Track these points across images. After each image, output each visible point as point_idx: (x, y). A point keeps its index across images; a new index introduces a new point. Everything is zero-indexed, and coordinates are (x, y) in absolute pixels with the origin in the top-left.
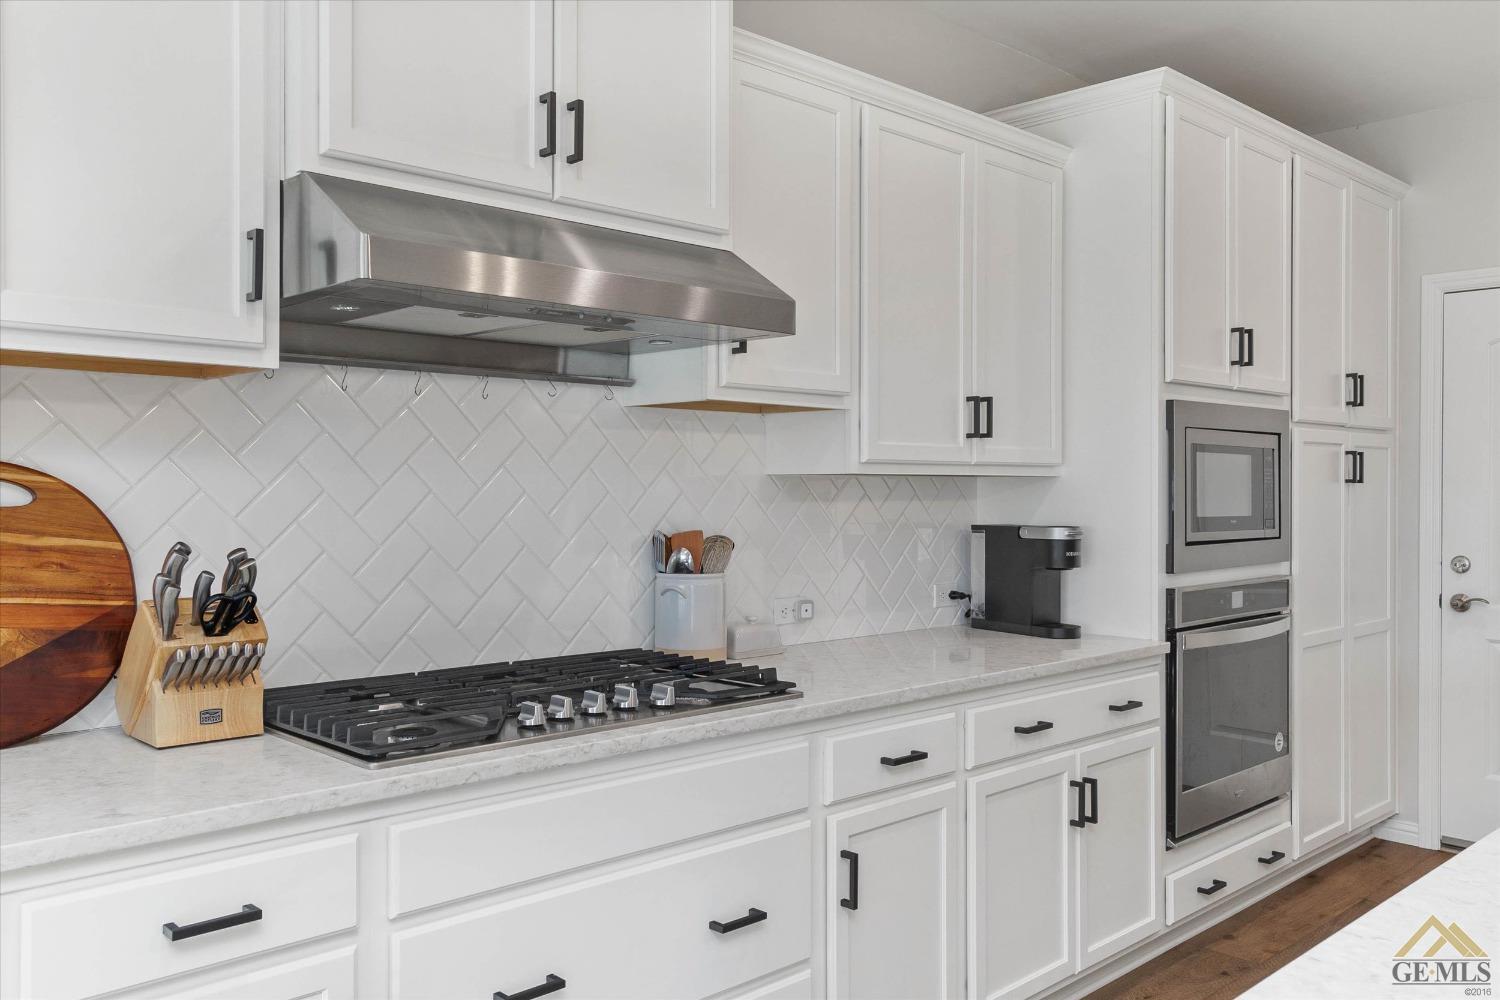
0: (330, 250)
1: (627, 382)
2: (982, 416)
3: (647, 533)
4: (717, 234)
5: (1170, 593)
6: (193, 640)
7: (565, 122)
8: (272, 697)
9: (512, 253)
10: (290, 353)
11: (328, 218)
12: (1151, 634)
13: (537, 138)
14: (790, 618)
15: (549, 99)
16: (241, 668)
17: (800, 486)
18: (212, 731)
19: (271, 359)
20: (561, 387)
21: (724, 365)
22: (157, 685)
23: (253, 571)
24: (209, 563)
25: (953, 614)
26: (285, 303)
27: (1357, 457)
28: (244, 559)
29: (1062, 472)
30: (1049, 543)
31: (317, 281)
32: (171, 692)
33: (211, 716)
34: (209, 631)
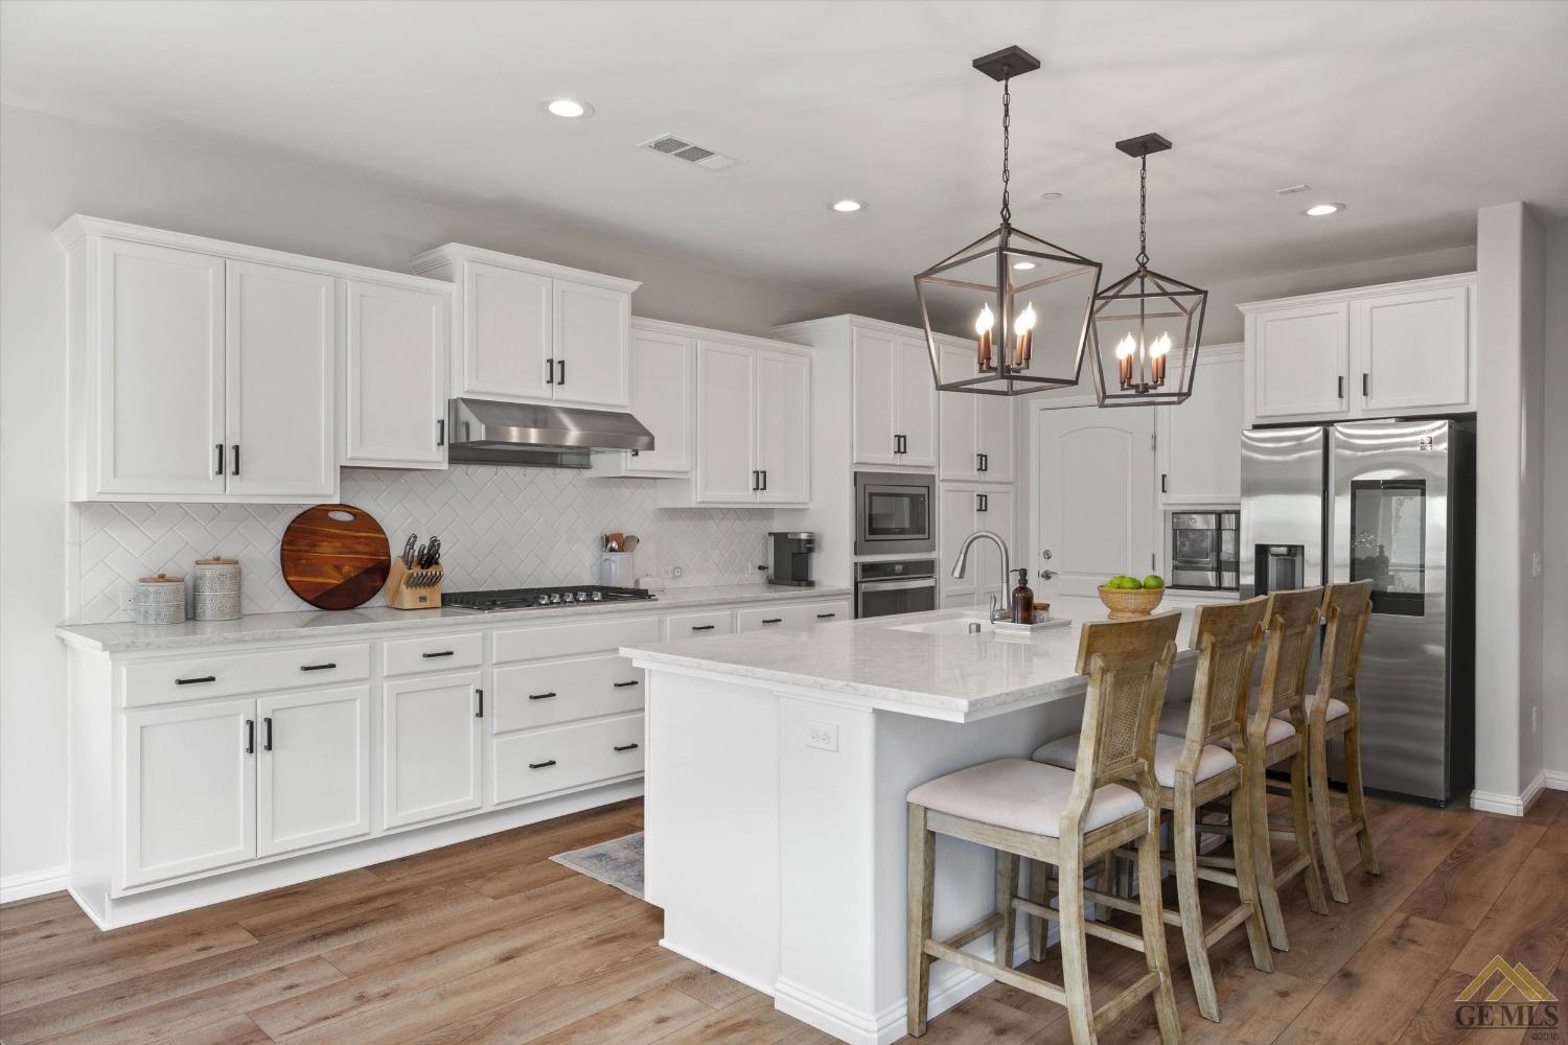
0: (467, 426)
1: (588, 467)
2: (761, 480)
3: (598, 534)
4: (624, 407)
5: (856, 564)
6: (417, 571)
7: (557, 368)
8: (444, 597)
9: (535, 427)
10: (453, 460)
11: (466, 414)
12: (847, 583)
13: (546, 376)
14: (670, 575)
15: (551, 361)
16: (433, 581)
17: (674, 513)
18: (424, 605)
19: (445, 466)
20: (558, 470)
21: (629, 461)
22: (404, 587)
23: (439, 545)
24: (423, 541)
25: (760, 577)
26: (450, 446)
27: (983, 498)
28: (436, 541)
29: (811, 506)
30: (800, 540)
31: (463, 439)
32: (409, 589)
33: (423, 599)
34: (423, 568)
